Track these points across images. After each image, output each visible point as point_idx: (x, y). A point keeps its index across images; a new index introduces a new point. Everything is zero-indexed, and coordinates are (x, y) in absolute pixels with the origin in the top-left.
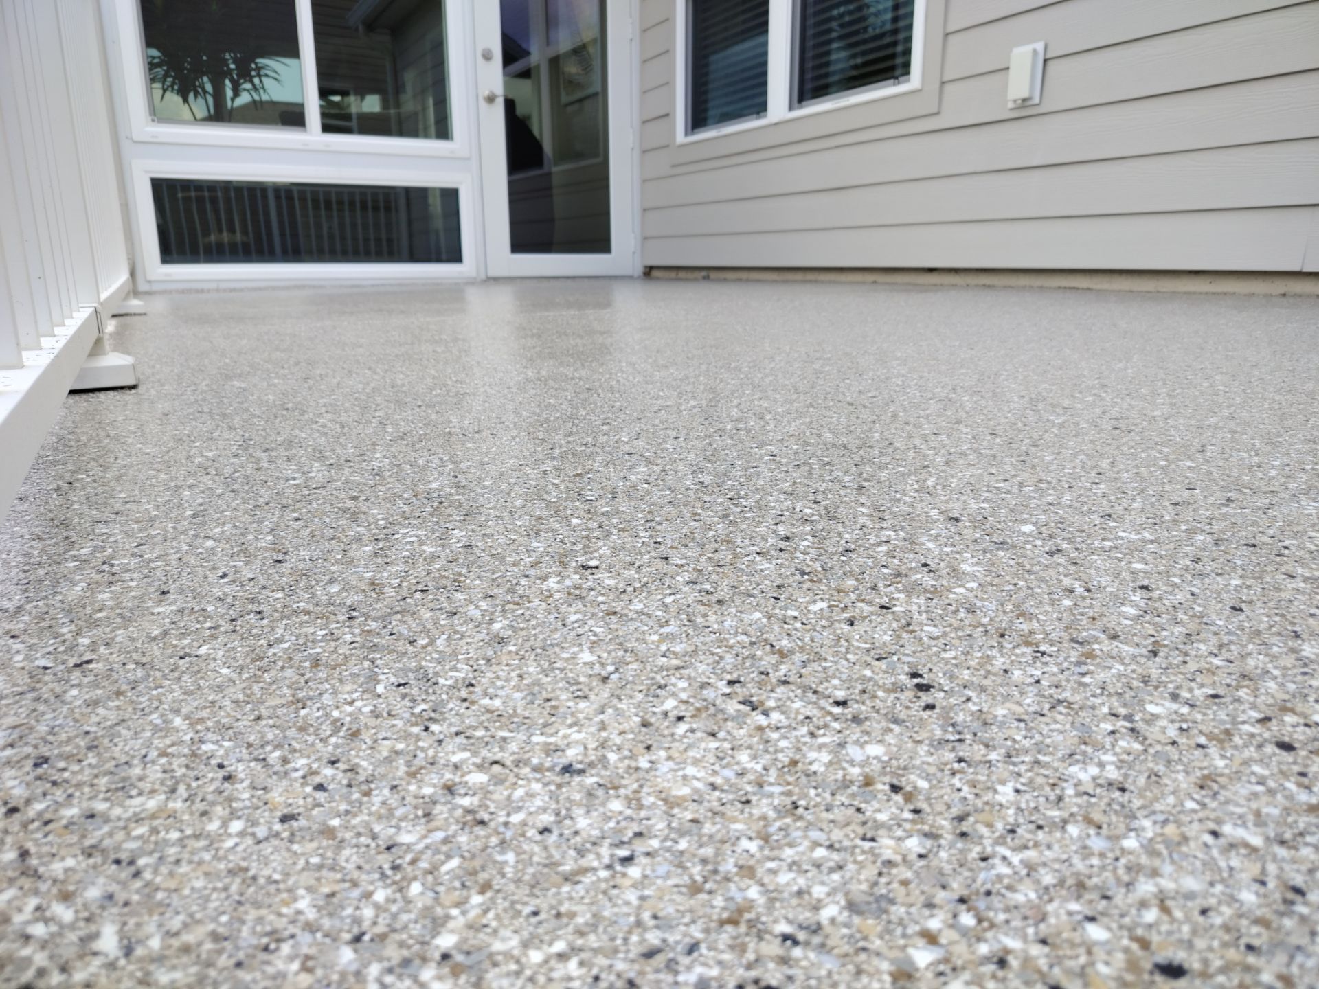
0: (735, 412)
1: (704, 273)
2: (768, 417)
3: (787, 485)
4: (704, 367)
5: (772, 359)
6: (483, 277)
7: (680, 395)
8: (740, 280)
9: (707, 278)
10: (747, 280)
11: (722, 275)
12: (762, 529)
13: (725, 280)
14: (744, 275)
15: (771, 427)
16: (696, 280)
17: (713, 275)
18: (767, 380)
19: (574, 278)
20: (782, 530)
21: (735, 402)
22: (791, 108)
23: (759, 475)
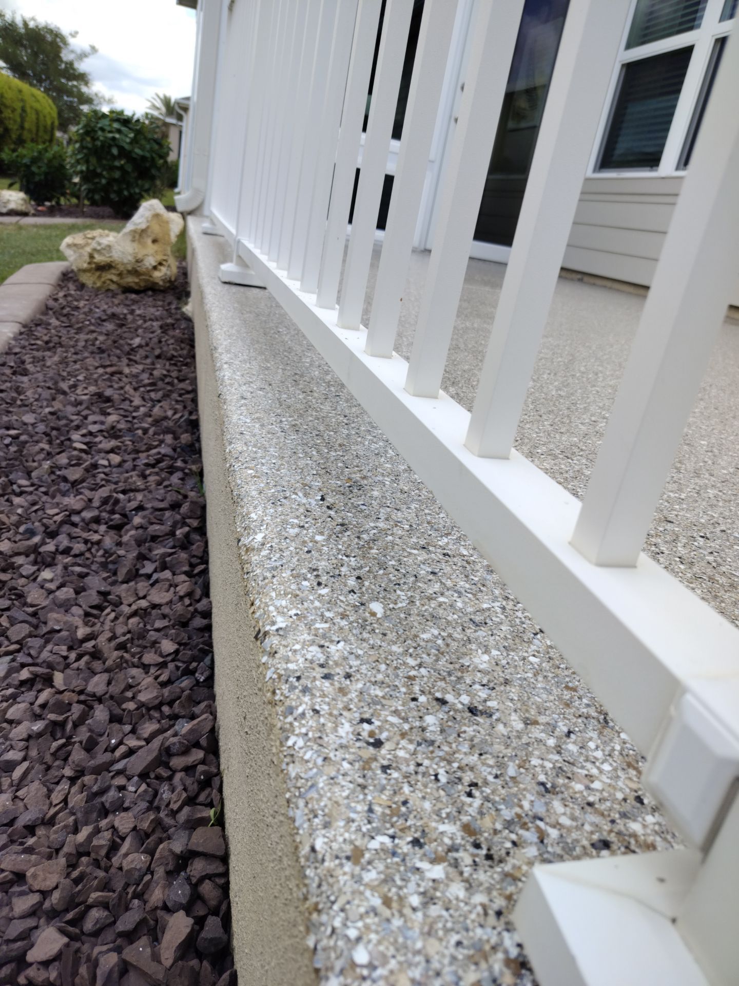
0: (582, 369)
1: (579, 276)
2: (600, 375)
3: (601, 404)
4: (569, 342)
5: (612, 346)
6: (422, 248)
7: (554, 354)
8: (605, 287)
9: (581, 280)
10: (610, 288)
11: (592, 280)
12: (584, 416)
13: (594, 284)
14: (609, 284)
15: (601, 379)
16: (572, 280)
17: (586, 279)
18: (605, 357)
19: (485, 261)
20: (593, 419)
21: (584, 364)
22: (677, 169)
23: (588, 398)
